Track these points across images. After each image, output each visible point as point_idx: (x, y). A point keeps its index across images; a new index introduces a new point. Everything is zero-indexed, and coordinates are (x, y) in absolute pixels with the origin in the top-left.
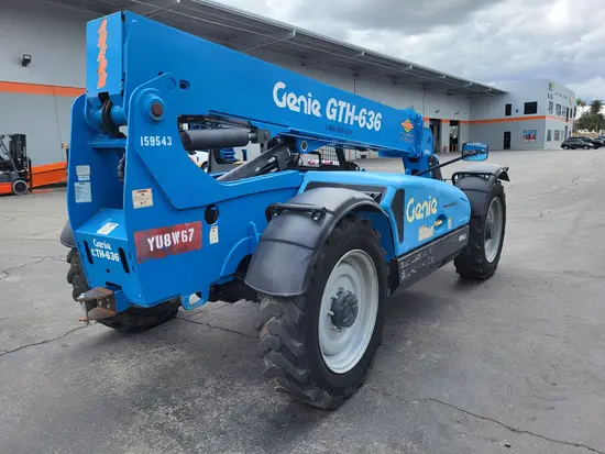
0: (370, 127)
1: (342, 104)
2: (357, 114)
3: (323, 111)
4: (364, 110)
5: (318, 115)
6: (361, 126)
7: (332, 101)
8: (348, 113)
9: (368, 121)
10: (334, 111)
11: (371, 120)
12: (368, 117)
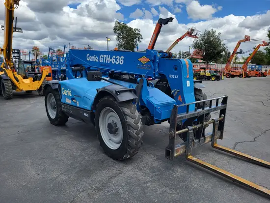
0: (117, 63)
1: (105, 56)
2: (111, 58)
3: (99, 60)
4: (114, 57)
5: (97, 61)
6: (113, 63)
7: (102, 55)
8: (107, 59)
9: (116, 60)
10: (102, 59)
11: (118, 60)
12: (116, 59)
